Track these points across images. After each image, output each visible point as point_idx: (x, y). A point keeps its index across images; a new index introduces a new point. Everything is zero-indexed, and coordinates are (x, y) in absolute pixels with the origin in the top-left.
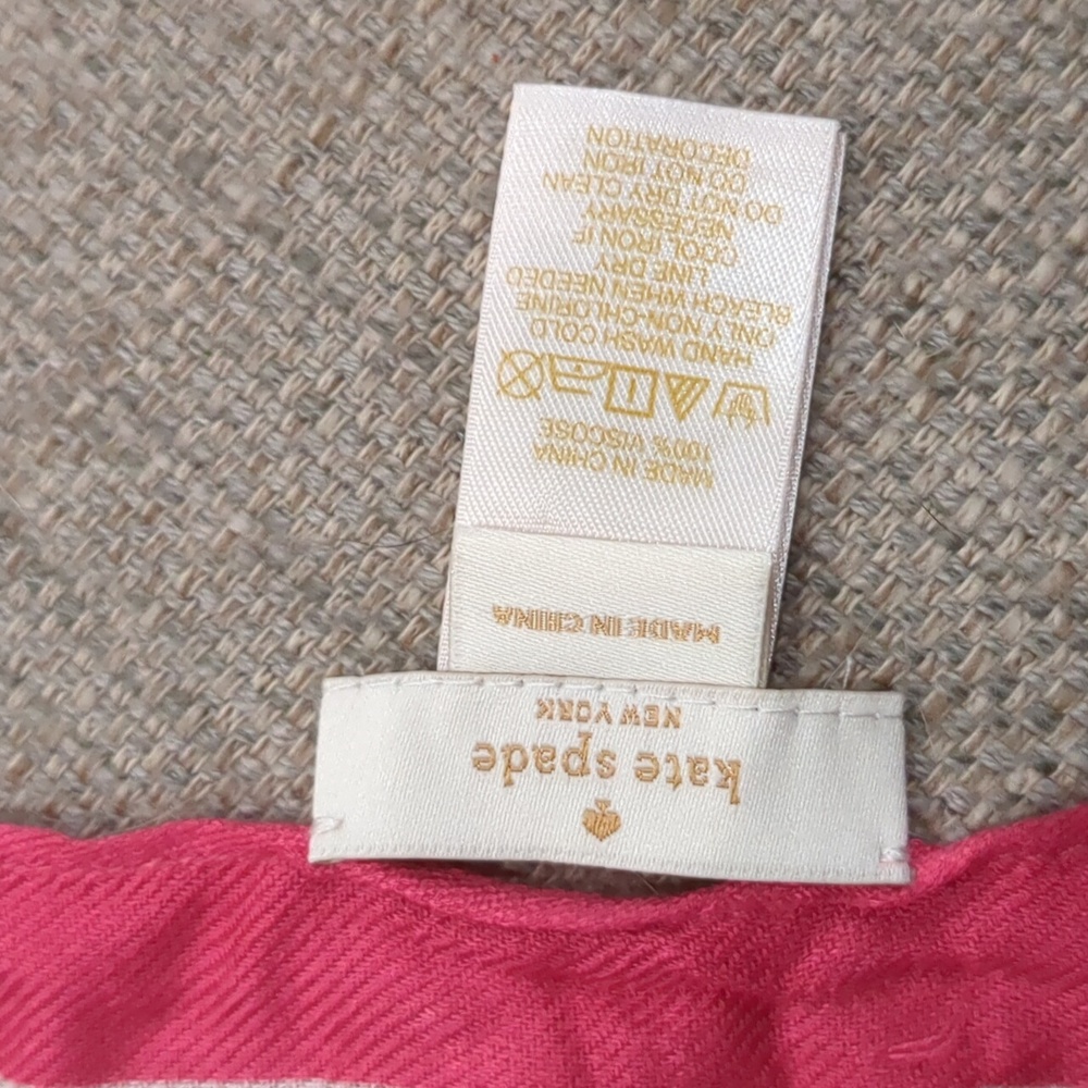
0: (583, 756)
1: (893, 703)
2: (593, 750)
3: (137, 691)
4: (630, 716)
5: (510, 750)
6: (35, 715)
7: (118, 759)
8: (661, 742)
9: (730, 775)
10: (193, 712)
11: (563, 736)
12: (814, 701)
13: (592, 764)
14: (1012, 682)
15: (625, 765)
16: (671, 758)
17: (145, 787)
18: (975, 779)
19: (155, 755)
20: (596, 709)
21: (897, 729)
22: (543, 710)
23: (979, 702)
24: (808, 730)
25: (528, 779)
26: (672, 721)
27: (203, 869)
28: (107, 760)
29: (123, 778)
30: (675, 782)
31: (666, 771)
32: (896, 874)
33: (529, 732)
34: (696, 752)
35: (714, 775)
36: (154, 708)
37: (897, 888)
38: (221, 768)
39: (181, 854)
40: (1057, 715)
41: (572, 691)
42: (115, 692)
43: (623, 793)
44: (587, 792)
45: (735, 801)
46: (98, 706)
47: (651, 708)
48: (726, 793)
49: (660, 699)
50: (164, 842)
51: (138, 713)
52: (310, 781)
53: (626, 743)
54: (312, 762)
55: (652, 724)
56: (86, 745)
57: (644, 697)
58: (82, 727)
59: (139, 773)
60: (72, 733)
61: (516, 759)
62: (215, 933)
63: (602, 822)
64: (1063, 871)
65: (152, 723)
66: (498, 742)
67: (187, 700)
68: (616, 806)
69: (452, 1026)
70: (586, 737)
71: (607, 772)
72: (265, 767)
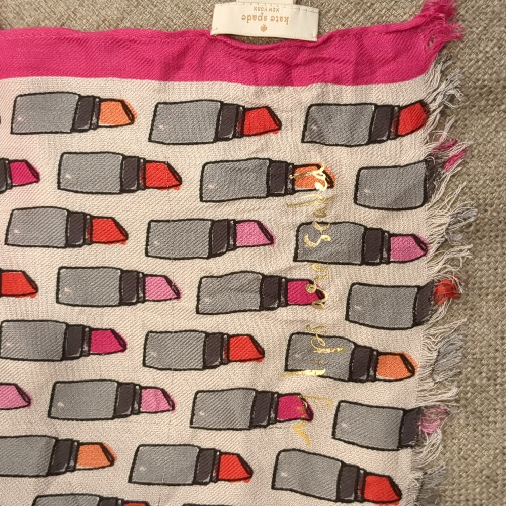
0: (261, 17)
1: (317, 10)
2: (264, 15)
3: (179, 8)
4: (270, 9)
5: (248, 16)
6: (159, 12)
7: (174, 21)
8: (275, 14)
9: (287, 19)
10: (190, 12)
11: (258, 13)
12: (302, 7)
13: (263, 18)
14: (338, 9)
15: (269, 18)
16: (277, 17)
17: (179, 26)
18: (331, 26)
19: (182, 19)
20: (264, 8)
21: (317, 15)
22: (255, 9)
23: (332, 12)
24: (301, 12)
25: (251, 21)
26: (278, 10)
27: (190, 40)
28: (172, 21)
29: (175, 24)
30: (277, 21)
31: (276, 19)
32: (315, 40)
33: (252, 13)
34: (281, 16)
35: (284, 19)
36: (182, 11)
37: (315, 42)
38: (194, 23)
39: (186, 37)
40: (346, 15)
41: (261, 5)
42: (175, 8)
43: (268, 23)
44: (262, 23)
45: (287, 24)
46: (171, 10)
47: (274, 8)
48: (286, 23)
49: (275, 6)
50: (183, 34)
51: (179, 12)
52: (211, 25)
53: (269, 14)
54: (211, 21)
55: (274, 11)
56: (169, 18)
57: (273, 6)
58: (168, 15)
59: (178, 23)
60: (166, 16)
61: (249, 18)
62: (191, 54)
63: (264, 29)
64: (344, 41)
65: (181, 14)
66: (246, 15)
67: (188, 10)
68: (267, 25)
69: (234, 69)
70: (262, 13)
71: (265, 19)
72: (202, 22)
